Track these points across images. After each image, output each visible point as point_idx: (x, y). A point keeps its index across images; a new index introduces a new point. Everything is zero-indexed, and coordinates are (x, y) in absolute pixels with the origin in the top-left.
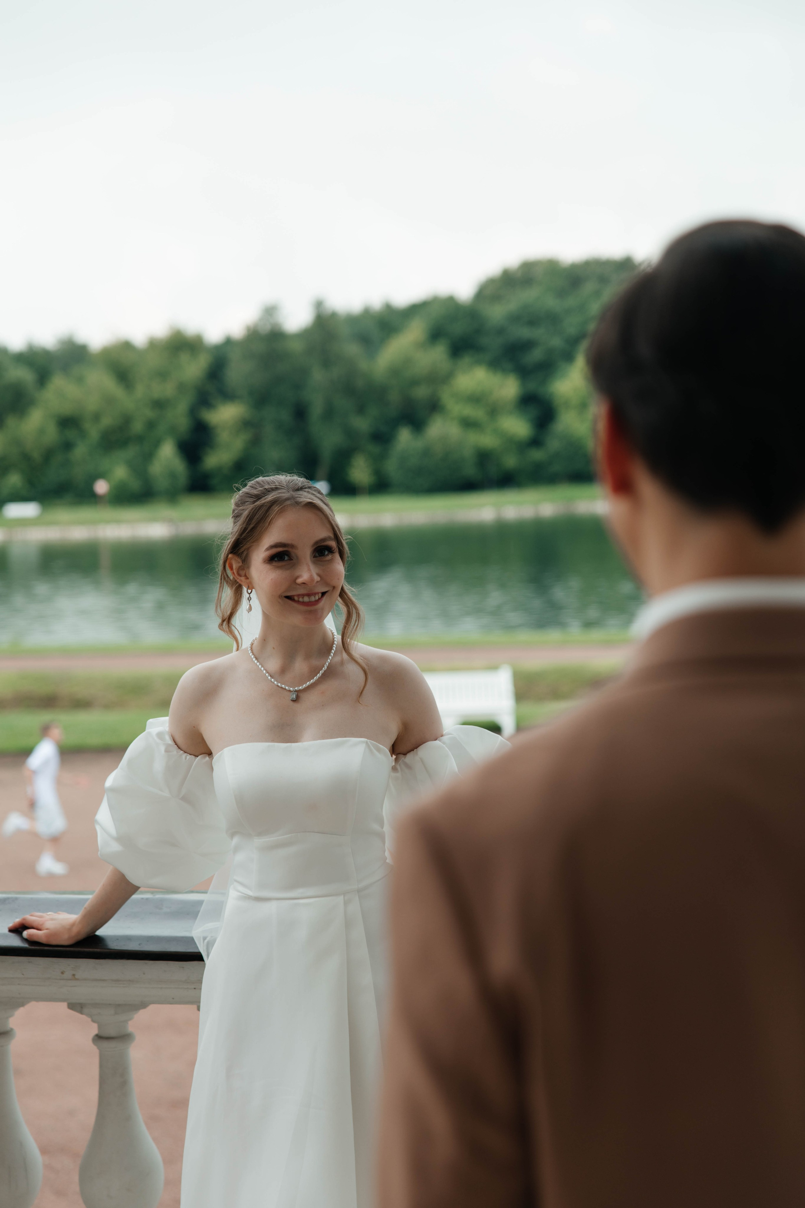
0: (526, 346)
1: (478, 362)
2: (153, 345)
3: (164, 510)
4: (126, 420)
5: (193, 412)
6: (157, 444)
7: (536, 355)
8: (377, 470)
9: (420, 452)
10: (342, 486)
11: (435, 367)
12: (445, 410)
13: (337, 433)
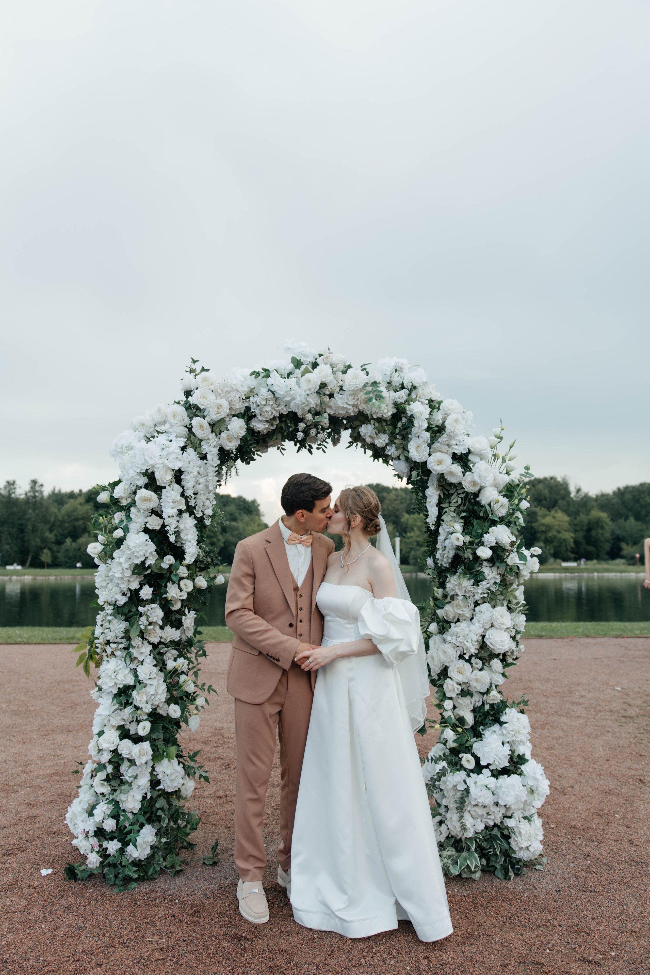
8: (55, 558)
9: (75, 550)
10: (37, 564)
11: (87, 513)
12: (89, 532)
13: (38, 540)
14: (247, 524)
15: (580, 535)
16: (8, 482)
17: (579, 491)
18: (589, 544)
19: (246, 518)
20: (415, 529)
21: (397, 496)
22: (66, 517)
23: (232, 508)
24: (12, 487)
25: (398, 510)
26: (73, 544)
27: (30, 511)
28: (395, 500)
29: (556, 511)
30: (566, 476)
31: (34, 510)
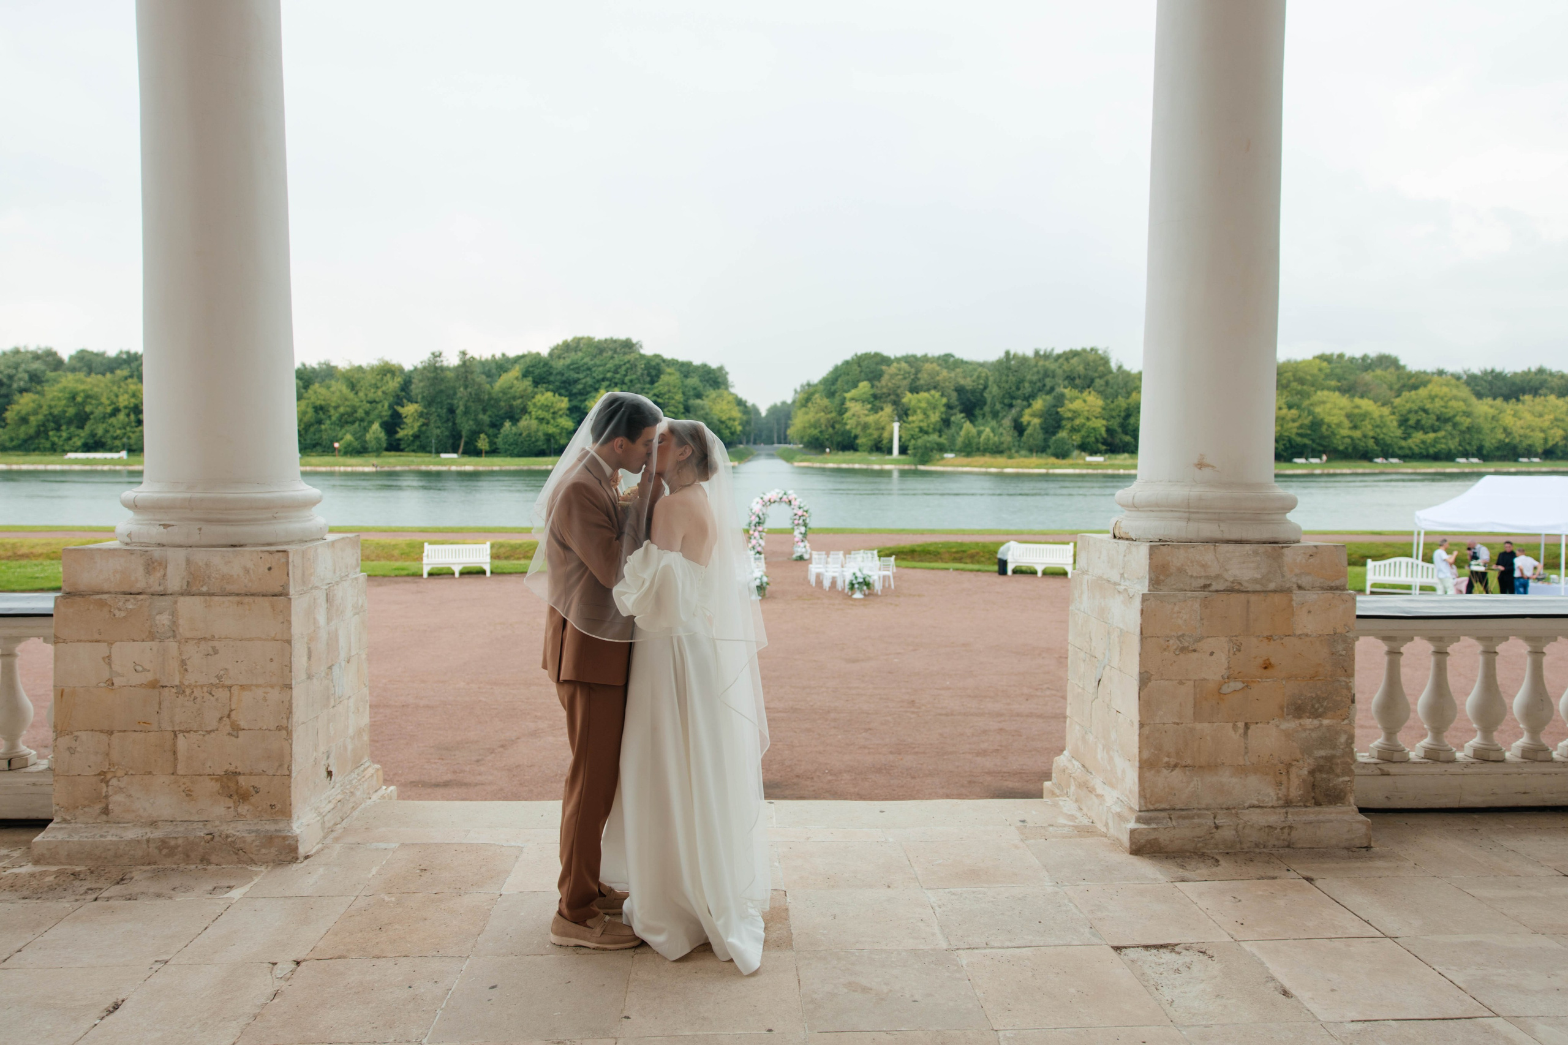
0: (576, 381)
1: (547, 390)
2: (372, 369)
3: (375, 460)
4: (355, 410)
5: (391, 407)
6: (371, 423)
7: (580, 386)
8: (492, 443)
9: (515, 434)
10: (472, 451)
11: (525, 390)
12: (530, 413)
13: (471, 423)
14: (714, 401)
15: (1115, 424)
16: (433, 354)
17: (1120, 368)
18: (1126, 433)
19: (713, 394)
20: (919, 411)
21: (900, 370)
22: (501, 395)
23: (693, 381)
24: (438, 359)
25: (899, 387)
26: (513, 428)
27: (462, 389)
28: (897, 375)
29: (1090, 392)
30: (1108, 348)
31: (466, 387)
